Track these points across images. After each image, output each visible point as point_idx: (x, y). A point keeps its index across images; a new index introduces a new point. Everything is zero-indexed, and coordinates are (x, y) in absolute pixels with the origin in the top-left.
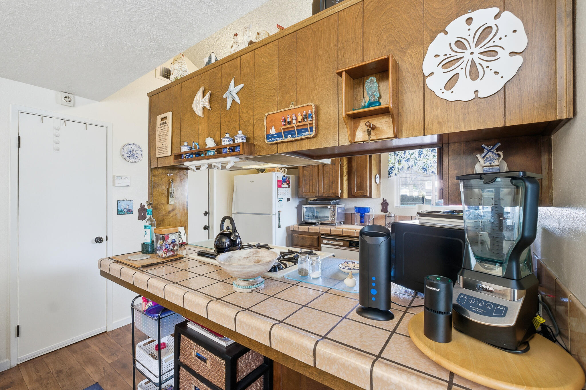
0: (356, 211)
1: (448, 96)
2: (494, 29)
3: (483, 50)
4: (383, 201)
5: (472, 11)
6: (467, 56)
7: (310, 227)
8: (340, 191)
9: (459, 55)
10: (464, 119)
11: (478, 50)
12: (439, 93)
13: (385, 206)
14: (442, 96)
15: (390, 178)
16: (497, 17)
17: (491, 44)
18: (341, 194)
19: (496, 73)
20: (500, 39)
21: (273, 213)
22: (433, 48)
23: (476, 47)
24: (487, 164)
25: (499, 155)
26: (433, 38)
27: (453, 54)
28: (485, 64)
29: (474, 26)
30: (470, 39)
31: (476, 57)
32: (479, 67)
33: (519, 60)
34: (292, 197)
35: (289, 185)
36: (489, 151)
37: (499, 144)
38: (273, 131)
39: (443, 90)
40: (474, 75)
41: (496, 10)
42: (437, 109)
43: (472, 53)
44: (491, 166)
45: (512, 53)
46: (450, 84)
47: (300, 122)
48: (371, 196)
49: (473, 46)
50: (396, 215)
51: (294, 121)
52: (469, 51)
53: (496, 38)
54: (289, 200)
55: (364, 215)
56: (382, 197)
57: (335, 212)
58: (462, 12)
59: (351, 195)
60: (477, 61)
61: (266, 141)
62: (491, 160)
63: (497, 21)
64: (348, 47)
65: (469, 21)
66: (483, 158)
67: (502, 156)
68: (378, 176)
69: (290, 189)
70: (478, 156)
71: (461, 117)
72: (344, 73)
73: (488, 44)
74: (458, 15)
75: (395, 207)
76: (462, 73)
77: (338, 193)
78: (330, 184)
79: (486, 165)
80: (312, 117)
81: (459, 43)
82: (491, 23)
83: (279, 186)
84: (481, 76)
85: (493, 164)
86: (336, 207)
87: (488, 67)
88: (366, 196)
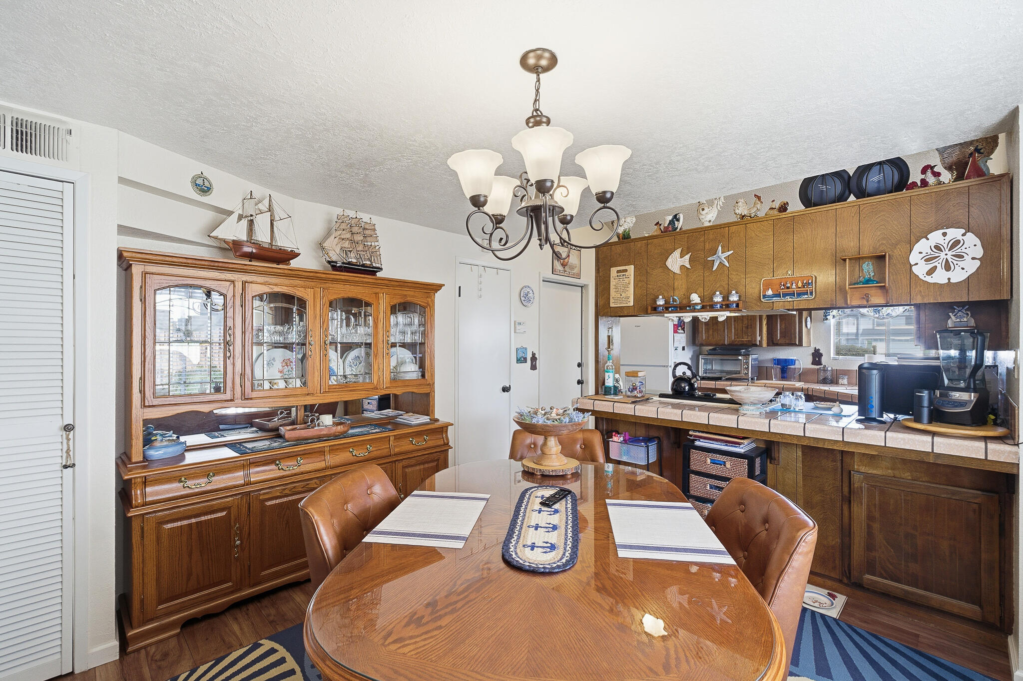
0: (775, 364)
1: (928, 279)
2: (962, 242)
3: (954, 253)
4: (815, 350)
5: (947, 228)
6: (942, 255)
7: (717, 382)
8: (759, 338)
9: (937, 255)
10: (940, 295)
11: (950, 253)
12: (922, 277)
13: (817, 356)
14: (924, 279)
15: (825, 322)
16: (963, 235)
17: (959, 250)
18: (761, 342)
19: (963, 269)
20: (966, 248)
21: (670, 365)
22: (918, 247)
23: (949, 251)
24: (958, 320)
25: (967, 314)
26: (918, 241)
27: (932, 253)
28: (955, 262)
29: (948, 238)
30: (945, 246)
31: (949, 257)
32: (951, 264)
33: (978, 263)
34: (687, 346)
35: (683, 329)
36: (959, 311)
37: (967, 307)
38: (770, 292)
39: (925, 275)
40: (948, 267)
41: (964, 231)
42: (920, 287)
43: (946, 254)
44: (961, 322)
45: (973, 259)
46: (931, 272)
47: (799, 288)
48: (801, 345)
49: (947, 250)
50: (833, 368)
51: (794, 286)
52: (944, 253)
53: (963, 248)
54: (683, 349)
55: (787, 369)
56: (813, 346)
57: (749, 364)
58: (940, 227)
59: (772, 343)
60: (950, 260)
61: (762, 300)
62: (961, 317)
63: (963, 238)
64: (846, 237)
65: (944, 234)
66: (954, 316)
67: (970, 315)
68: (809, 318)
69: (684, 335)
70: (950, 314)
71: (938, 293)
72: (847, 260)
73: (957, 250)
74: (937, 229)
75: (831, 359)
76: (939, 266)
77: (756, 341)
78: (744, 329)
79: (956, 321)
80: (812, 285)
81: (937, 247)
82: (960, 238)
83: (675, 332)
84: (952, 270)
85: (962, 320)
86: (750, 359)
87: (957, 264)
88: (794, 345)
